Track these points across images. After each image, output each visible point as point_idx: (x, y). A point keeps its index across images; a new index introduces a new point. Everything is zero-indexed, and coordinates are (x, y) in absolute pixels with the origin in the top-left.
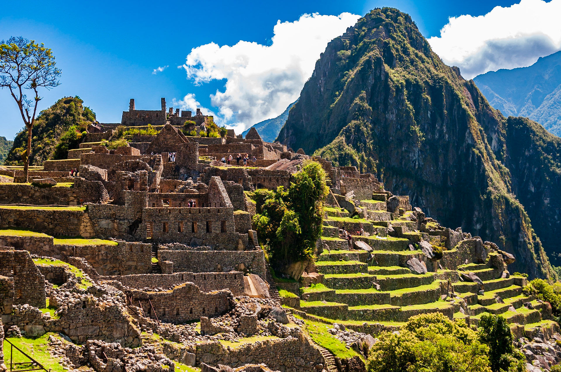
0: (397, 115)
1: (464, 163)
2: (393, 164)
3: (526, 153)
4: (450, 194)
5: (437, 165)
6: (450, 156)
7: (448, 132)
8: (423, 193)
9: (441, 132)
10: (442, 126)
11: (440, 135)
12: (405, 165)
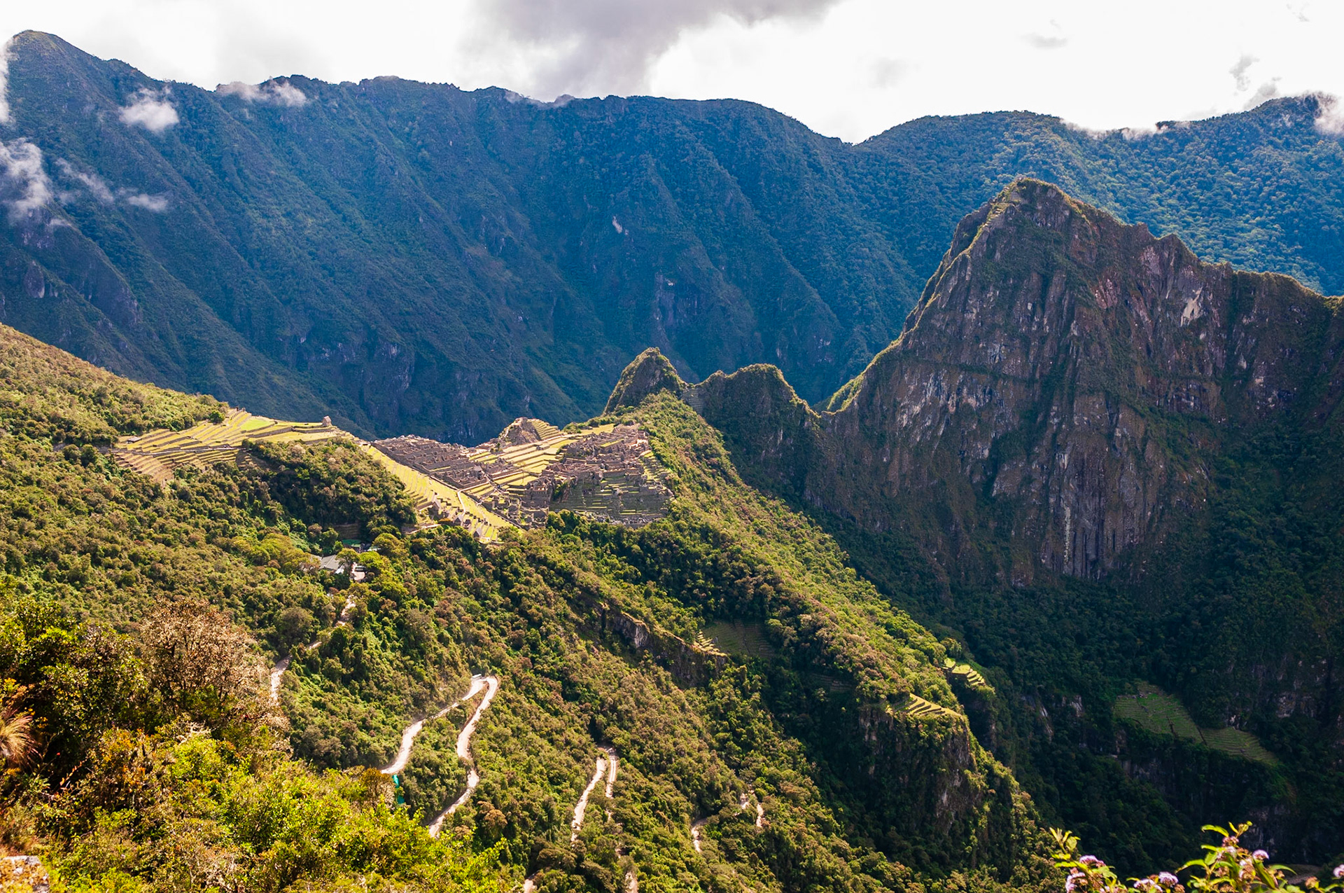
0: (978, 314)
1: (1062, 356)
2: (963, 361)
3: (1245, 321)
4: (1037, 386)
5: (1027, 357)
6: (1047, 348)
7: (1050, 323)
8: (998, 387)
9: (1040, 325)
10: (1042, 317)
11: (1038, 327)
12: (979, 361)
